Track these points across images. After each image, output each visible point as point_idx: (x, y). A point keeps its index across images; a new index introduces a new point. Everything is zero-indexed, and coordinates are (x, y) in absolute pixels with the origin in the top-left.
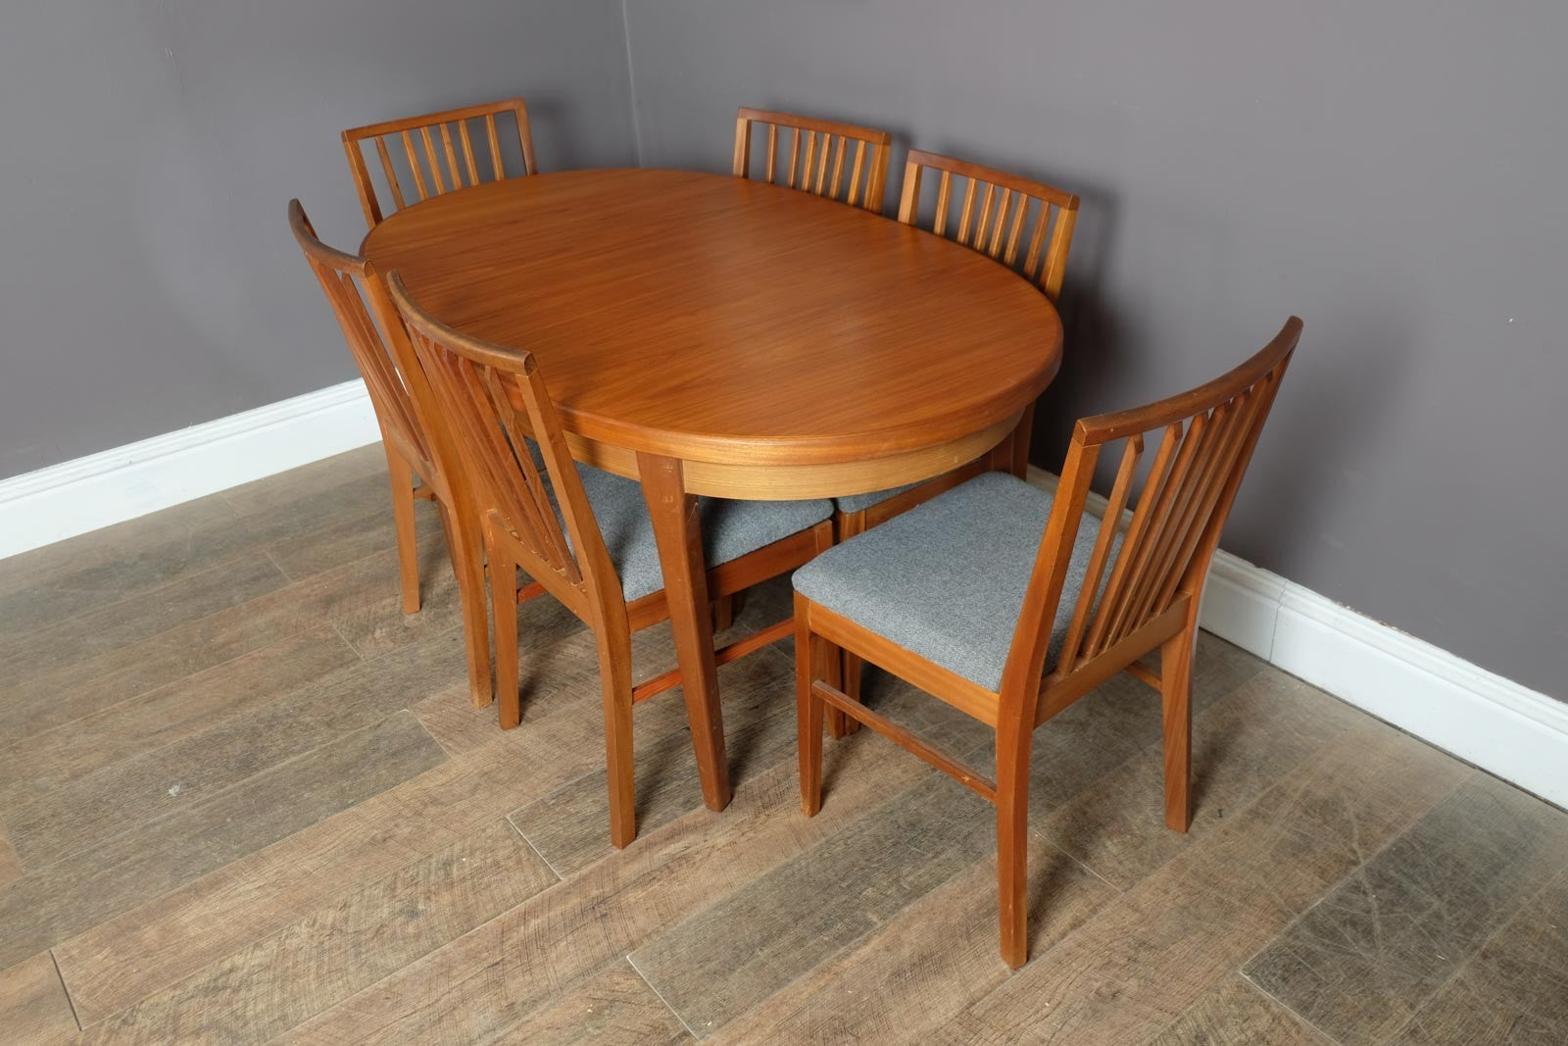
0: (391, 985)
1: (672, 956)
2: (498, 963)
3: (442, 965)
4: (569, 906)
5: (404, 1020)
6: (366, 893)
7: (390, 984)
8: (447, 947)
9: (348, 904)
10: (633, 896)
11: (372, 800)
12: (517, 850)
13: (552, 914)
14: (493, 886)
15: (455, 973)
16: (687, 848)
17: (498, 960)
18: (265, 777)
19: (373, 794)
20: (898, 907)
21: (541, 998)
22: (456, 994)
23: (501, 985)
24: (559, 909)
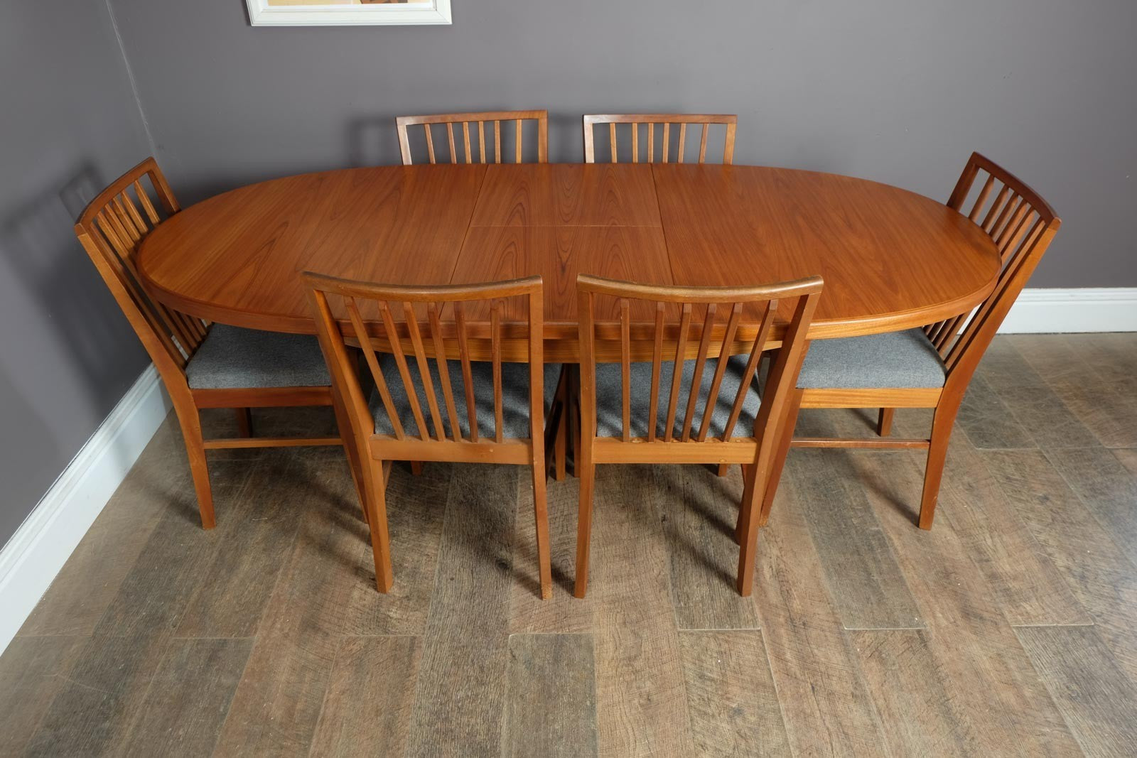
0: (799, 747)
1: (856, 611)
2: (813, 688)
3: (797, 715)
4: (785, 635)
5: (835, 752)
6: (698, 729)
7: (797, 748)
8: (782, 706)
9: (702, 743)
10: (796, 605)
11: (599, 692)
12: (715, 638)
13: (786, 646)
14: (741, 662)
15: (808, 711)
16: (771, 567)
17: (810, 686)
18: (510, 745)
19: (592, 688)
20: (872, 517)
21: (855, 679)
22: (827, 718)
23: (833, 694)
24: (785, 640)
